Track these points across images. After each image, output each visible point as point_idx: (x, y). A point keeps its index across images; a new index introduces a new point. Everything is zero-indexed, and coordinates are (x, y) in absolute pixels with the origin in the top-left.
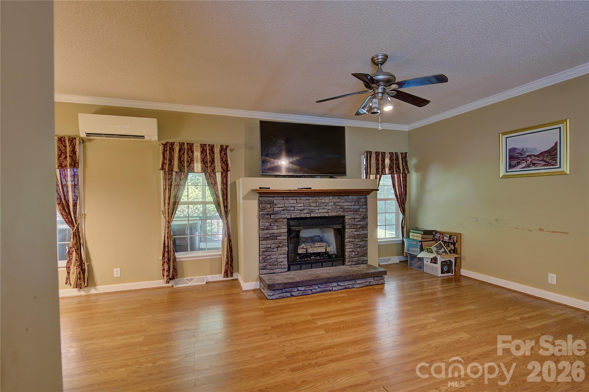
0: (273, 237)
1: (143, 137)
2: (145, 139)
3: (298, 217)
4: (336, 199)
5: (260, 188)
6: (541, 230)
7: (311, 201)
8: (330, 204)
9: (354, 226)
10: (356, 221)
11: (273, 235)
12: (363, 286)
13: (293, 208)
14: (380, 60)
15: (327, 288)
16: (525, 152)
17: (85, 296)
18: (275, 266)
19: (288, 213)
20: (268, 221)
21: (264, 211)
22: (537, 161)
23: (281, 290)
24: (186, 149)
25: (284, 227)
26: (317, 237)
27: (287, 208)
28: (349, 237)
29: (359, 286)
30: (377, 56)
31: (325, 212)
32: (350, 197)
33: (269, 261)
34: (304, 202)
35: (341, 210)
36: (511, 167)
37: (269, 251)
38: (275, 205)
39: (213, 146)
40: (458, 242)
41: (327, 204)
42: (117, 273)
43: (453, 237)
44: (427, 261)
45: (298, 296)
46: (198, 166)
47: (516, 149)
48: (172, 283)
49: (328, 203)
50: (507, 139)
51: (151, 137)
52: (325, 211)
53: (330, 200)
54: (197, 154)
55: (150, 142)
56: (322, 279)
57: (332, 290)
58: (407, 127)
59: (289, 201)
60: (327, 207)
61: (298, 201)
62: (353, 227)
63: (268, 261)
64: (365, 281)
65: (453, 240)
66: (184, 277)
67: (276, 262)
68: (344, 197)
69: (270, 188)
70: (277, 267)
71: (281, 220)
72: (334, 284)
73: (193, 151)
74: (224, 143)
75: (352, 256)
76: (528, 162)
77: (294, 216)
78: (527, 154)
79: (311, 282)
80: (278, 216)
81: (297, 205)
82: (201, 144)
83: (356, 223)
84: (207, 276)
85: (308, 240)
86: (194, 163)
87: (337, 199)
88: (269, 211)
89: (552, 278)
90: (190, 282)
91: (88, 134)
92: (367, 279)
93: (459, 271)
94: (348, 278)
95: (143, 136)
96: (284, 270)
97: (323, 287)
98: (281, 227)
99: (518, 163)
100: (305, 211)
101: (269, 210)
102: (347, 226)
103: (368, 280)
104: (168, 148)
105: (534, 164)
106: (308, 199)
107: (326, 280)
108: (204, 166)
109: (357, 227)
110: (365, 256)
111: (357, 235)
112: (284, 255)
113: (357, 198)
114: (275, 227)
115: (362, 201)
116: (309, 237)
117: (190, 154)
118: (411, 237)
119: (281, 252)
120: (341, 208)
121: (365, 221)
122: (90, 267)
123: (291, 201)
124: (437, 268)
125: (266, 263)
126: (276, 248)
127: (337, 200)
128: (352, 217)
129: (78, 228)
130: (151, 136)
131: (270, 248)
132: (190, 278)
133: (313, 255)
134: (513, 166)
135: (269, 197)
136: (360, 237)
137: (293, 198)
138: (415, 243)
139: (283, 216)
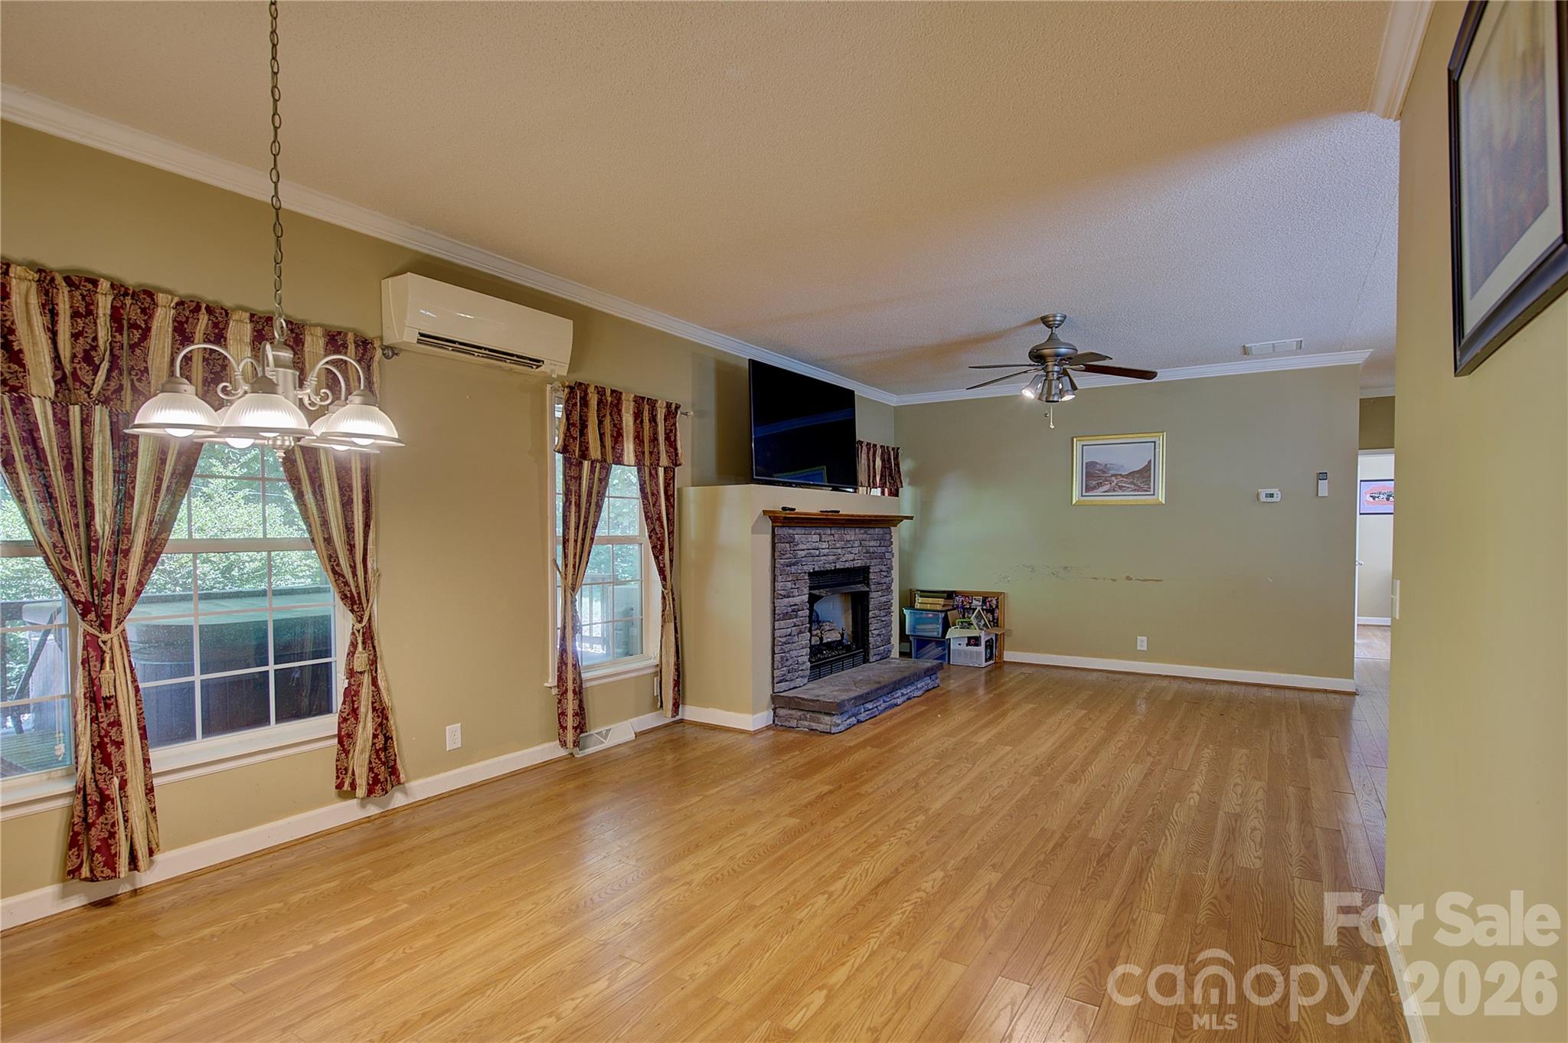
0: (794, 612)
1: (538, 362)
2: (543, 367)
3: (821, 569)
5: (784, 509)
6: (1129, 578)
7: (836, 537)
8: (856, 543)
9: (879, 587)
10: (882, 577)
11: (793, 607)
13: (817, 552)
14: (1057, 322)
16: (1109, 469)
17: (381, 816)
18: (795, 673)
19: (811, 561)
20: (788, 579)
21: (783, 557)
22: (1125, 483)
24: (609, 405)
25: (805, 591)
27: (810, 551)
28: (872, 607)
30: (1055, 316)
31: (851, 558)
32: (877, 530)
33: (789, 663)
34: (827, 538)
35: (867, 554)
36: (1088, 489)
37: (789, 641)
38: (798, 544)
39: (654, 403)
40: (999, 607)
41: (853, 543)
42: (453, 736)
43: (990, 599)
44: (960, 644)
46: (629, 448)
47: (1097, 463)
49: (854, 541)
50: (1084, 447)
51: (556, 365)
53: (857, 536)
54: (628, 420)
55: (547, 377)
58: (895, 399)
59: (812, 537)
60: (853, 550)
61: (823, 537)
62: (875, 589)
63: (786, 664)
64: (924, 683)
65: (990, 605)
67: (797, 665)
68: (870, 531)
69: (795, 509)
70: (798, 674)
71: (802, 577)
73: (621, 410)
74: (673, 399)
75: (877, 643)
76: (1113, 484)
77: (818, 567)
78: (1112, 472)
80: (801, 568)
81: (821, 544)
82: (635, 397)
83: (882, 581)
86: (622, 441)
87: (863, 534)
88: (790, 558)
89: (1142, 643)
90: (606, 739)
91: (423, 335)
93: (1001, 656)
95: (541, 362)
96: (805, 680)
98: (802, 591)
99: (1100, 485)
100: (829, 558)
101: (789, 555)
102: (871, 587)
103: (926, 682)
104: (578, 397)
105: (1120, 487)
109: (883, 588)
110: (890, 643)
111: (883, 602)
112: (805, 650)
114: (795, 592)
115: (887, 538)
117: (615, 417)
118: (917, 606)
119: (801, 644)
120: (867, 551)
121: (890, 575)
123: (815, 537)
124: (978, 654)
125: (785, 669)
126: (795, 638)
127: (864, 536)
128: (877, 569)
130: (555, 363)
131: (791, 635)
132: (603, 729)
134: (1091, 488)
135: (792, 527)
136: (885, 608)
137: (816, 531)
138: (931, 615)
139: (805, 568)
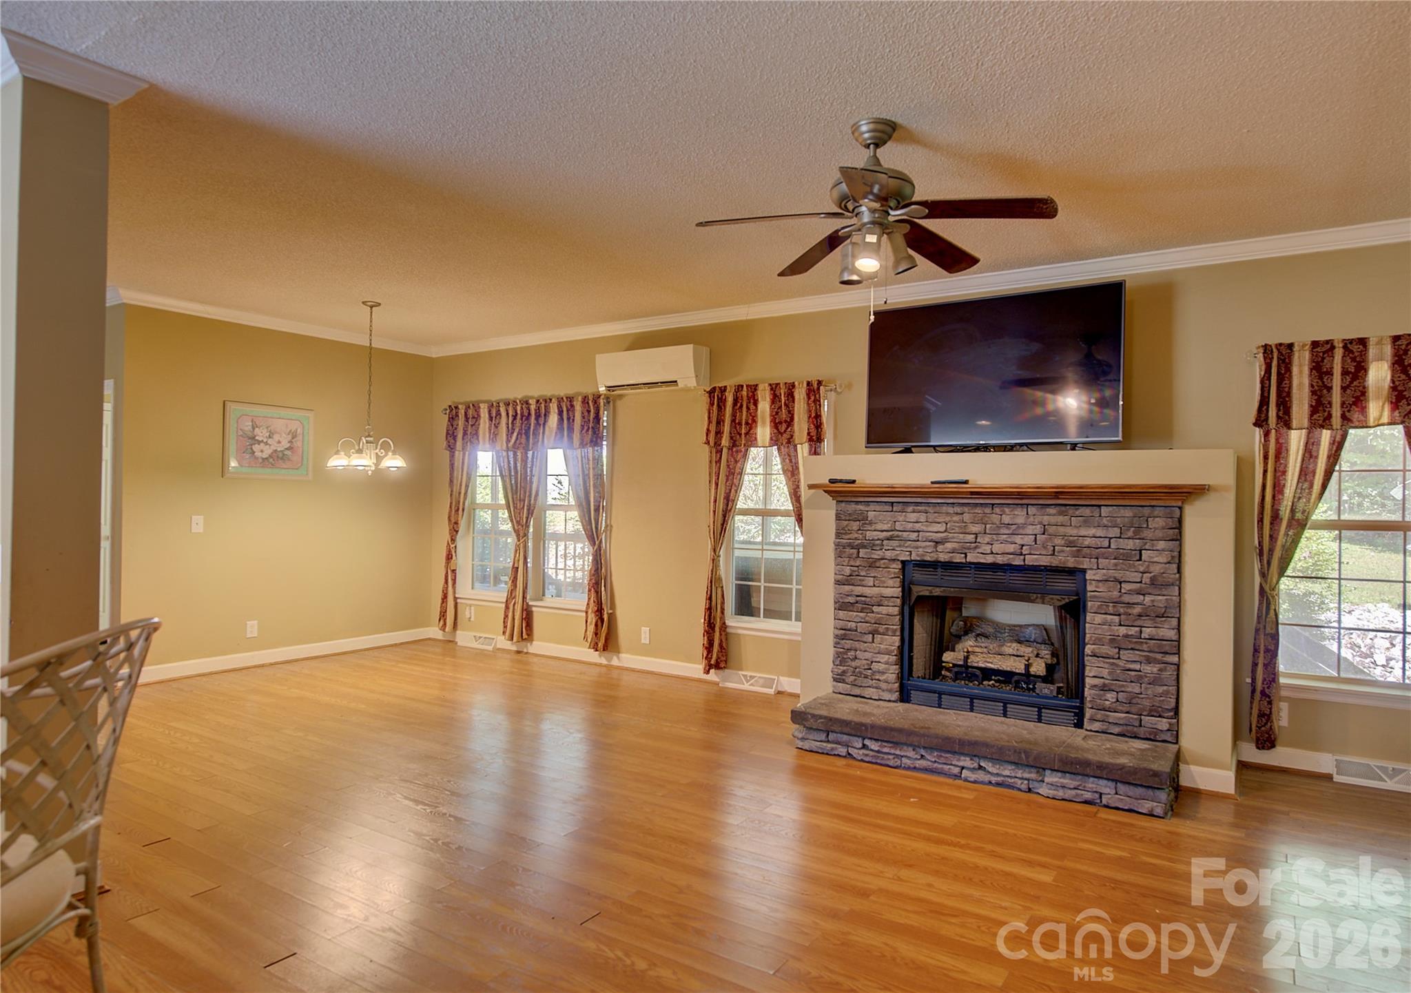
0: (865, 605)
2: (679, 384)
3: (929, 559)
4: (1051, 516)
5: (832, 481)
7: (966, 517)
8: (1030, 529)
9: (1114, 606)
10: (1123, 591)
11: (863, 599)
12: (1066, 797)
13: (913, 536)
15: (945, 766)
17: (606, 666)
18: (866, 680)
19: (900, 546)
20: (853, 564)
21: (844, 536)
23: (825, 735)
24: (745, 398)
25: (891, 583)
26: (1031, 628)
27: (900, 533)
28: (1097, 638)
29: (1051, 792)
31: (1012, 550)
32: (1104, 509)
33: (853, 664)
34: (948, 519)
35: (1068, 549)
37: (851, 637)
38: (871, 524)
39: (793, 386)
41: (1018, 527)
42: (645, 636)
45: (862, 761)
46: (764, 431)
48: (713, 676)
49: (1022, 526)
51: (686, 381)
52: (1011, 548)
53: (1031, 519)
54: (764, 406)
55: (687, 390)
56: (928, 736)
57: (958, 776)
59: (905, 516)
60: (1018, 539)
61: (931, 517)
62: (1111, 610)
63: (850, 663)
64: (1078, 783)
66: (741, 670)
67: (870, 671)
68: (1080, 511)
69: (855, 481)
70: (871, 682)
71: (884, 564)
72: (965, 760)
73: (757, 400)
74: (814, 379)
75: (1107, 703)
77: (918, 555)
79: (896, 734)
80: (879, 552)
81: (927, 526)
82: (770, 385)
83: (1126, 598)
84: (781, 678)
85: (1001, 633)
86: (756, 427)
87: (1054, 515)
88: (856, 539)
90: (747, 681)
91: (609, 388)
92: (1092, 779)
94: (1010, 756)
95: (676, 382)
96: (887, 696)
97: (930, 760)
98: (884, 582)
100: (949, 546)
101: (856, 535)
102: (1089, 604)
103: (1090, 786)
104: (716, 396)
106: (959, 512)
107: (940, 740)
108: (776, 431)
109: (1130, 611)
110: (1160, 716)
111: (1123, 636)
112: (887, 656)
113: (1131, 514)
114: (870, 581)
115: (1154, 526)
116: (1009, 626)
117: (752, 407)
119: (882, 646)
120: (1070, 544)
121: (1165, 593)
122: (612, 617)
123: (911, 518)
125: (845, 668)
126: (871, 635)
127: (1053, 520)
128: (1105, 575)
129: (600, 547)
130: (686, 379)
131: (856, 631)
132: (749, 674)
133: (993, 677)
135: (857, 502)
136: (1137, 647)
137: (915, 508)
139: (889, 554)
